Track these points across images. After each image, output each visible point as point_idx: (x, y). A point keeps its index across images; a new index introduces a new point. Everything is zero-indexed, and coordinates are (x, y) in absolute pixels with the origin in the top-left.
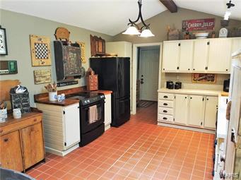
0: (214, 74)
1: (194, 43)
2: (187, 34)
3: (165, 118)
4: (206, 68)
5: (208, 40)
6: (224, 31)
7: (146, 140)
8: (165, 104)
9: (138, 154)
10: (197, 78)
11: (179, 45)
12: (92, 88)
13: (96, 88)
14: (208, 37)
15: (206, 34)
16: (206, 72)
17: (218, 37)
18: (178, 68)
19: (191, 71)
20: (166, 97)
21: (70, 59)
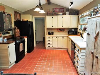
0: (64, 29)
1: (58, 17)
2: (55, 13)
3: (49, 46)
4: (62, 27)
5: (62, 16)
6: (67, 13)
7: (45, 56)
8: (49, 41)
9: (44, 61)
10: (59, 30)
11: (53, 17)
12: (17, 36)
13: (19, 35)
14: (62, 15)
15: (62, 14)
16: (62, 28)
17: (66, 15)
18: (52, 27)
19: (57, 28)
20: (49, 38)
21: (7, 21)
